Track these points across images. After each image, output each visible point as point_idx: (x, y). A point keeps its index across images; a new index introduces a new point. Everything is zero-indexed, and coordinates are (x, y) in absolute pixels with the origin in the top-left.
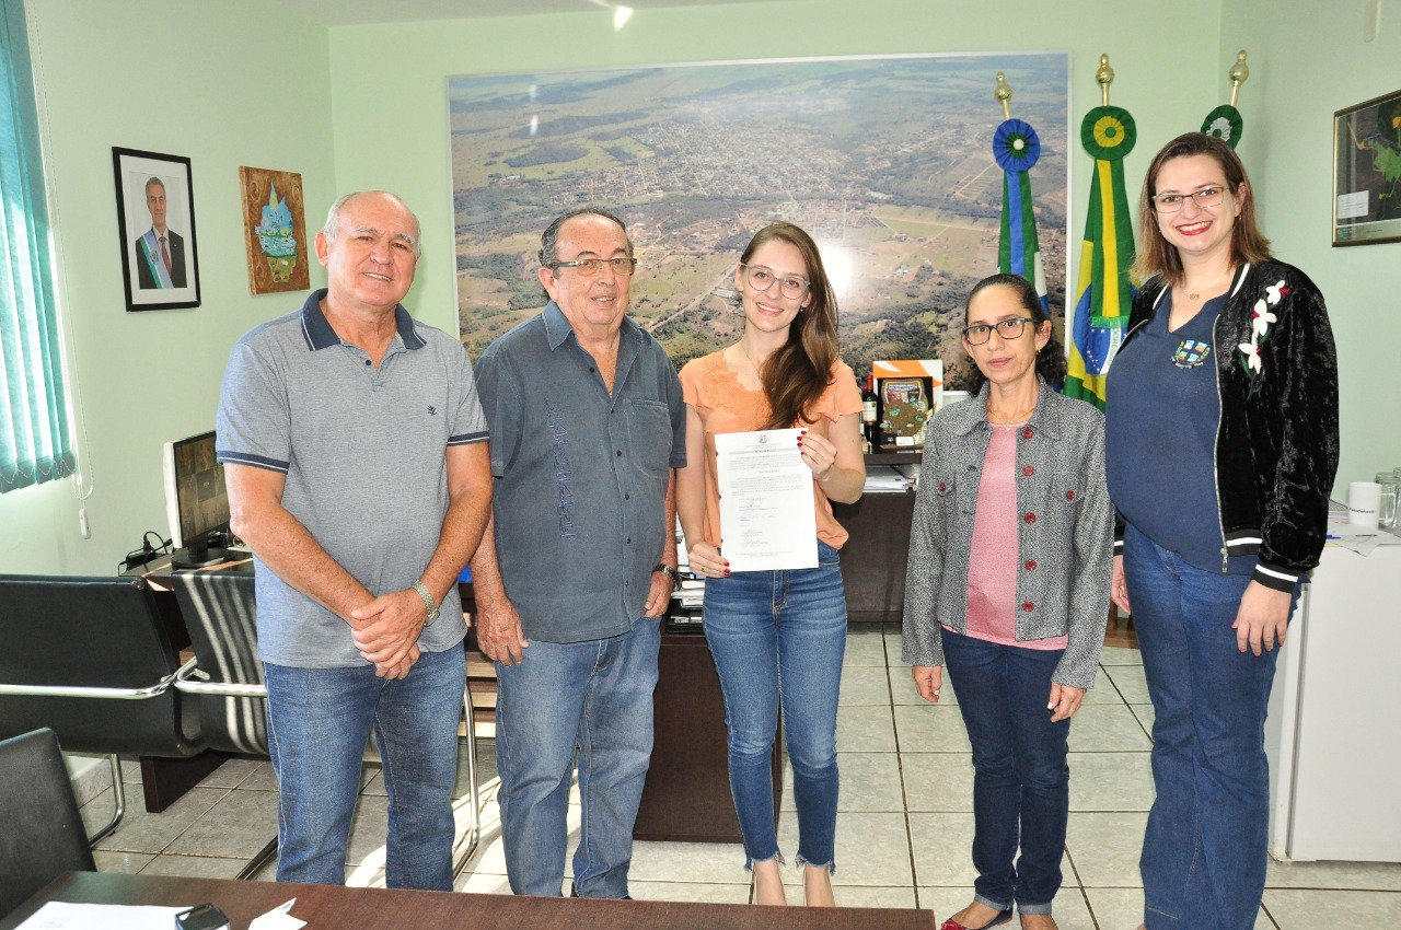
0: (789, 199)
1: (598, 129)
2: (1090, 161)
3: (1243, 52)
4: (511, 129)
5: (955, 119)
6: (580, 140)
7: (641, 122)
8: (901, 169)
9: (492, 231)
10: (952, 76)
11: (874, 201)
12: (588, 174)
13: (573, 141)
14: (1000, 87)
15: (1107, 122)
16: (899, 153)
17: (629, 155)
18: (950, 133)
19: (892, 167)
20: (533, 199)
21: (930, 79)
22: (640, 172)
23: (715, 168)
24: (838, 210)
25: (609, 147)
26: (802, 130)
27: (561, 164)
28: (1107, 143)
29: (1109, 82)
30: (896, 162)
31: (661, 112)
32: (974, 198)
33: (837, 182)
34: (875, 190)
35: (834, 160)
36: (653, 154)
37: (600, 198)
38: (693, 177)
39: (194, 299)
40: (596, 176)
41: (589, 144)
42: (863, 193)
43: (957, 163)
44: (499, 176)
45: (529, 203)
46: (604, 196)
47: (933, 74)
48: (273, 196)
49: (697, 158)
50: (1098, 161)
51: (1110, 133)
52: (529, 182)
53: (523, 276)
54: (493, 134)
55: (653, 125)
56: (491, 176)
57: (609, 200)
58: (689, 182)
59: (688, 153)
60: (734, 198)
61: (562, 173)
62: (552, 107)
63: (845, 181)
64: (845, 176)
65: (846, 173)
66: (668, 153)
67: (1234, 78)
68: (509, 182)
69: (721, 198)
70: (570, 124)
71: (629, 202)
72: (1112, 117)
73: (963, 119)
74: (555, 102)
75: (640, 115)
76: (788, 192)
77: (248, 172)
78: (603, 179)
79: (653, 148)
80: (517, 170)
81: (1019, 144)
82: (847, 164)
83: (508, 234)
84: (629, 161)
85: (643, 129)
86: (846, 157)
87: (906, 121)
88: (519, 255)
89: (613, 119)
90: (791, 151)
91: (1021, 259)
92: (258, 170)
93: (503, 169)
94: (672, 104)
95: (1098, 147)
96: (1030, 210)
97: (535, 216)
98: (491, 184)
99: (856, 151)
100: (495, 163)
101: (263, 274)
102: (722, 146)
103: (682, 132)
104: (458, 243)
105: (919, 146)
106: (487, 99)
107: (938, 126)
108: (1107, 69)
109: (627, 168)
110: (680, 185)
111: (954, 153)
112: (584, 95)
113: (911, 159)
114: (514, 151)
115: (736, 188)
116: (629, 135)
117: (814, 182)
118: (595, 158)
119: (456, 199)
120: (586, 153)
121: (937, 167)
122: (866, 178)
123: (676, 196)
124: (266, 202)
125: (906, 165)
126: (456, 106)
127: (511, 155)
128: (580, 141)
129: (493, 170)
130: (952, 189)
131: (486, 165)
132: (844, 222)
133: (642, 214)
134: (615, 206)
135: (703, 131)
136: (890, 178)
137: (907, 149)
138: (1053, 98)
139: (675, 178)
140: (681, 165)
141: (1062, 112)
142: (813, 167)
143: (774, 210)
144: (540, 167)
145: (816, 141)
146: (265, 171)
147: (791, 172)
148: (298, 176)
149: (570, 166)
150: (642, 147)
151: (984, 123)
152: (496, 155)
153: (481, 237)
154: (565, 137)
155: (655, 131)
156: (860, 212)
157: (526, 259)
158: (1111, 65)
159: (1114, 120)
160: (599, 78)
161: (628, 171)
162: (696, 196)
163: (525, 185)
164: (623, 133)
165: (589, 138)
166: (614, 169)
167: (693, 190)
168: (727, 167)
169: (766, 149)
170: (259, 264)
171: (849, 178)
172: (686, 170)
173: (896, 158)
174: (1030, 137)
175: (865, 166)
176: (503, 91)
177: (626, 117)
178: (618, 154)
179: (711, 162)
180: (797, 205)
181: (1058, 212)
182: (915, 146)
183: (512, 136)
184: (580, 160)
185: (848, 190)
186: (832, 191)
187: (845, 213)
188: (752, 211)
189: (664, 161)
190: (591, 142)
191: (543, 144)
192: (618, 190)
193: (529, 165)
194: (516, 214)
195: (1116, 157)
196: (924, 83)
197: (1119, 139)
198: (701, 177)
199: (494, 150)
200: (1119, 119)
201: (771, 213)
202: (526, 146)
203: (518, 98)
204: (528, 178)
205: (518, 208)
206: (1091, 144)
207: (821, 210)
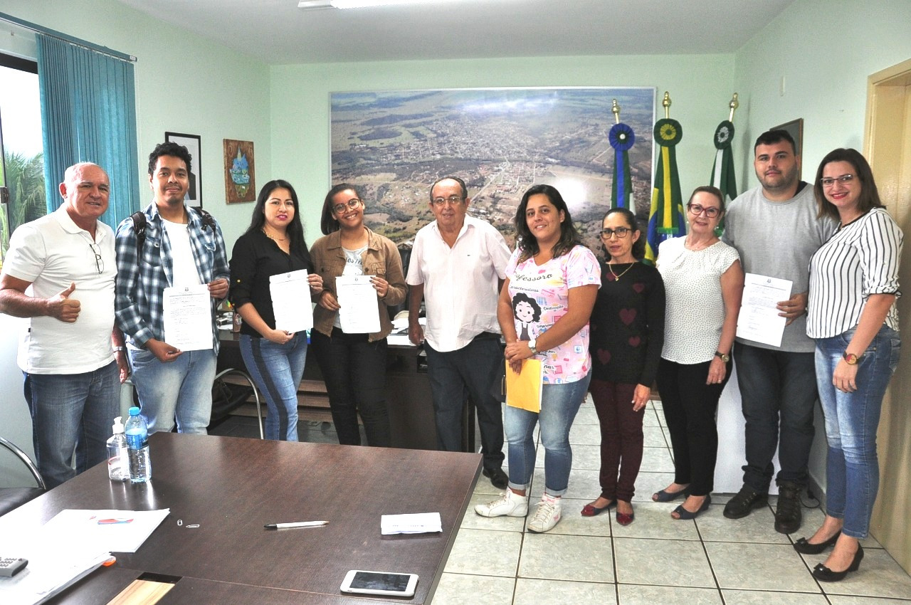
0: (505, 161)
1: (407, 122)
2: (659, 146)
3: (736, 94)
4: (362, 121)
5: (594, 121)
6: (397, 127)
7: (430, 119)
8: (565, 147)
9: (350, 173)
10: (593, 99)
11: (550, 163)
12: (401, 145)
13: (394, 128)
14: (614, 107)
15: (667, 127)
16: (564, 138)
17: (422, 136)
18: (591, 129)
19: (561, 146)
20: (372, 157)
21: (581, 100)
22: (428, 145)
23: (467, 144)
24: (531, 168)
25: (413, 131)
26: (513, 125)
27: (388, 139)
28: (667, 138)
29: (669, 106)
30: (562, 143)
31: (440, 113)
32: (603, 163)
33: (530, 152)
34: (551, 157)
35: (530, 141)
36: (435, 135)
37: (407, 158)
38: (456, 148)
39: (199, 206)
40: (405, 146)
41: (402, 130)
42: (544, 159)
43: (594, 145)
44: (355, 145)
45: (370, 159)
46: (409, 157)
47: (583, 98)
48: (239, 154)
49: (458, 138)
50: (663, 147)
51: (669, 132)
52: (371, 148)
53: (366, 197)
54: (353, 123)
55: (436, 120)
56: (351, 145)
57: (411, 159)
58: (453, 151)
59: (454, 135)
60: (477, 160)
61: (388, 144)
62: (382, 110)
63: (535, 152)
64: (535, 150)
65: (536, 148)
66: (443, 135)
67: (731, 107)
68: (360, 148)
69: (470, 160)
70: (393, 119)
71: (422, 160)
72: (670, 124)
73: (598, 122)
74: (385, 107)
75: (429, 115)
76: (505, 157)
77: (227, 142)
78: (409, 148)
79: (435, 132)
80: (365, 142)
81: (622, 137)
82: (537, 143)
83: (359, 175)
84: (423, 139)
85: (430, 123)
86: (536, 140)
87: (568, 122)
88: (364, 186)
89: (415, 117)
90: (507, 136)
91: (623, 196)
92: (232, 141)
93: (357, 141)
94: (446, 110)
95: (662, 139)
96: (629, 169)
97: (373, 166)
98: (351, 149)
99: (540, 137)
100: (353, 138)
101: (233, 194)
102: (471, 132)
103: (451, 124)
104: (333, 179)
105: (575, 135)
106: (349, 105)
107: (585, 125)
108: (669, 100)
109: (422, 142)
110: (449, 152)
111: (593, 139)
112: (401, 104)
113: (570, 141)
114: (363, 132)
115: (478, 154)
116: (423, 125)
117: (519, 152)
118: (405, 137)
119: (332, 156)
120: (401, 134)
121: (584, 146)
122: (546, 151)
123: (447, 158)
124: (235, 157)
125: (567, 145)
126: (334, 108)
127: (363, 134)
129: (352, 141)
130: (591, 158)
131: (349, 139)
132: (534, 174)
133: (429, 167)
134: (415, 162)
135: (462, 124)
136: (559, 151)
137: (568, 137)
138: (646, 112)
139: (446, 148)
140: (450, 142)
141: (650, 119)
142: (519, 145)
143: (498, 166)
144: (377, 140)
145: (521, 131)
146: (236, 141)
147: (507, 147)
148: (252, 143)
149: (392, 141)
150: (430, 131)
151: (609, 124)
152: (354, 134)
153: (345, 176)
154: (391, 125)
155: (437, 124)
156: (543, 169)
157: (368, 188)
158: (670, 98)
159: (671, 126)
160: (408, 95)
161: (422, 144)
162: (457, 158)
163: (368, 150)
164: (420, 124)
165: (402, 126)
166: (415, 144)
167: (456, 155)
168: (474, 144)
169: (494, 135)
170: (231, 188)
171: (537, 151)
172: (453, 144)
173: (562, 141)
174: (629, 133)
175: (545, 145)
176: (358, 101)
177: (422, 116)
178: (417, 135)
179: (465, 140)
180: (510, 164)
181: (648, 172)
182: (572, 135)
183: (363, 124)
184: (397, 138)
185: (536, 157)
186: (528, 157)
187: (534, 169)
188: (486, 167)
189: (441, 139)
190: (403, 128)
191: (379, 129)
192: (416, 153)
193: (371, 140)
194: (363, 165)
195: (671, 145)
196: (577, 102)
197: (673, 136)
198: (460, 148)
199: (353, 131)
200: (673, 125)
201: (496, 168)
202: (370, 130)
203: (366, 105)
204: (370, 146)
205: (365, 162)
206: (659, 139)
207: (522, 167)
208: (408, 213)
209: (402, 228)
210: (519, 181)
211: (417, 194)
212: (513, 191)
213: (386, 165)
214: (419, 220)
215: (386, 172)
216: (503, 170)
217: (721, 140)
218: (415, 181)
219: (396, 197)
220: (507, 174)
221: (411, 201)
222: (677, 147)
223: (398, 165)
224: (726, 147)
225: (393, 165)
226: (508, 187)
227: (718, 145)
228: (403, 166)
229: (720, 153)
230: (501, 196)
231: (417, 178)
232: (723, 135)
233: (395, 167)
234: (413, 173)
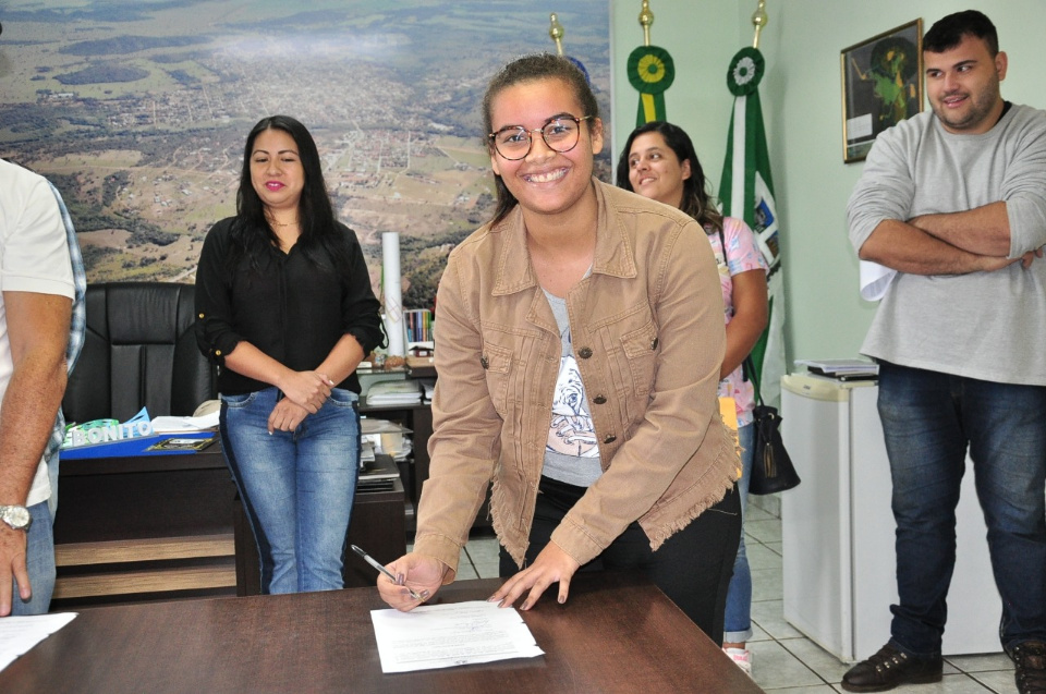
0: (355, 129)
1: (159, 51)
2: (635, 94)
4: (61, 44)
6: (139, 60)
7: (203, 46)
8: (461, 102)
9: (42, 150)
10: (506, 17)
11: (437, 132)
12: (149, 96)
13: (132, 61)
14: (553, 27)
15: (649, 60)
16: (458, 87)
17: (192, 79)
19: (453, 101)
20: (88, 118)
21: (486, 19)
22: (204, 96)
23: (282, 96)
24: (402, 140)
25: (172, 69)
27: (120, 84)
28: (650, 79)
29: (650, 24)
30: (456, 95)
31: (226, 37)
33: (402, 113)
34: (437, 121)
35: (398, 92)
36: (218, 79)
37: (162, 121)
38: (260, 104)
40: (158, 99)
41: (150, 66)
42: (426, 124)
44: (48, 93)
45: (84, 123)
46: (168, 120)
47: (490, 14)
49: (263, 86)
50: (644, 95)
51: (652, 70)
52: (84, 100)
53: (79, 198)
54: (40, 46)
55: (216, 50)
56: (39, 92)
57: (172, 124)
58: (256, 109)
59: (254, 80)
61: (121, 94)
62: (107, 24)
63: (408, 113)
64: (408, 108)
65: (410, 105)
66: (233, 79)
67: (755, 24)
68: (61, 100)
70: (128, 44)
71: (194, 126)
72: (654, 55)
74: (112, 19)
75: (202, 39)
76: (354, 122)
78: (165, 101)
79: (218, 73)
80: (70, 88)
82: (410, 97)
83: (62, 153)
84: (193, 85)
85: (206, 54)
86: (409, 90)
87: (464, 57)
88: (74, 176)
89: (174, 42)
90: (357, 82)
93: (54, 86)
94: (235, 31)
95: (642, 82)
97: (92, 136)
98: (40, 100)
99: (418, 84)
100: (43, 78)
102: (288, 75)
103: (248, 59)
105: (477, 81)
106: (31, 10)
107: (493, 63)
108: (647, 11)
109: (191, 92)
112: (143, 14)
113: (470, 93)
114: (66, 66)
115: (303, 116)
116: (192, 59)
117: (379, 113)
118: (156, 81)
120: (145, 75)
122: (428, 111)
123: (243, 122)
125: (465, 99)
127: (62, 72)
128: (139, 62)
129: (40, 85)
131: (34, 79)
132: (408, 152)
133: (207, 139)
134: (179, 130)
136: (451, 111)
137: (466, 84)
138: (597, 41)
139: (241, 104)
140: (248, 92)
141: (605, 53)
142: (378, 98)
143: (341, 139)
144: (96, 86)
145: (380, 73)
147: (357, 102)
149: (129, 87)
150: (206, 71)
152: (45, 70)
153: (29, 155)
154: (126, 56)
155: (219, 57)
156: (423, 143)
157: (82, 181)
158: (651, 9)
159: (656, 58)
161: (192, 96)
163: (79, 104)
164: (187, 57)
165: (150, 59)
166: (177, 93)
168: (294, 96)
169: (332, 79)
171: (412, 110)
172: (254, 96)
173: (456, 92)
175: (427, 99)
177: (187, 40)
178: (180, 77)
179: (277, 90)
180: (362, 134)
182: (473, 81)
183: (62, 51)
184: (141, 81)
185: (411, 121)
186: (396, 122)
187: (409, 143)
189: (230, 87)
190: (152, 63)
191: (97, 62)
192: (182, 113)
193: (83, 83)
194: (69, 133)
195: (657, 91)
196: (480, 22)
197: (659, 76)
198: (267, 104)
199: (42, 65)
200: (659, 57)
201: (338, 142)
202: (80, 63)
203: (70, 11)
204: (81, 96)
205: (72, 128)
206: (635, 79)
207: (385, 140)
208: (168, 229)
209: (158, 257)
210: (383, 166)
211: (186, 191)
212: (371, 183)
213: (120, 134)
214: (193, 241)
215: (120, 148)
216: (352, 145)
217: (740, 81)
218: (182, 167)
219: (143, 198)
220: (358, 152)
221: (175, 205)
222: (668, 94)
223: (144, 134)
224: (750, 92)
225: (135, 135)
226: (363, 177)
227: (735, 90)
228: (155, 138)
229: (741, 103)
230: (349, 192)
231: (186, 160)
232: (743, 72)
233: (139, 138)
234: (177, 151)
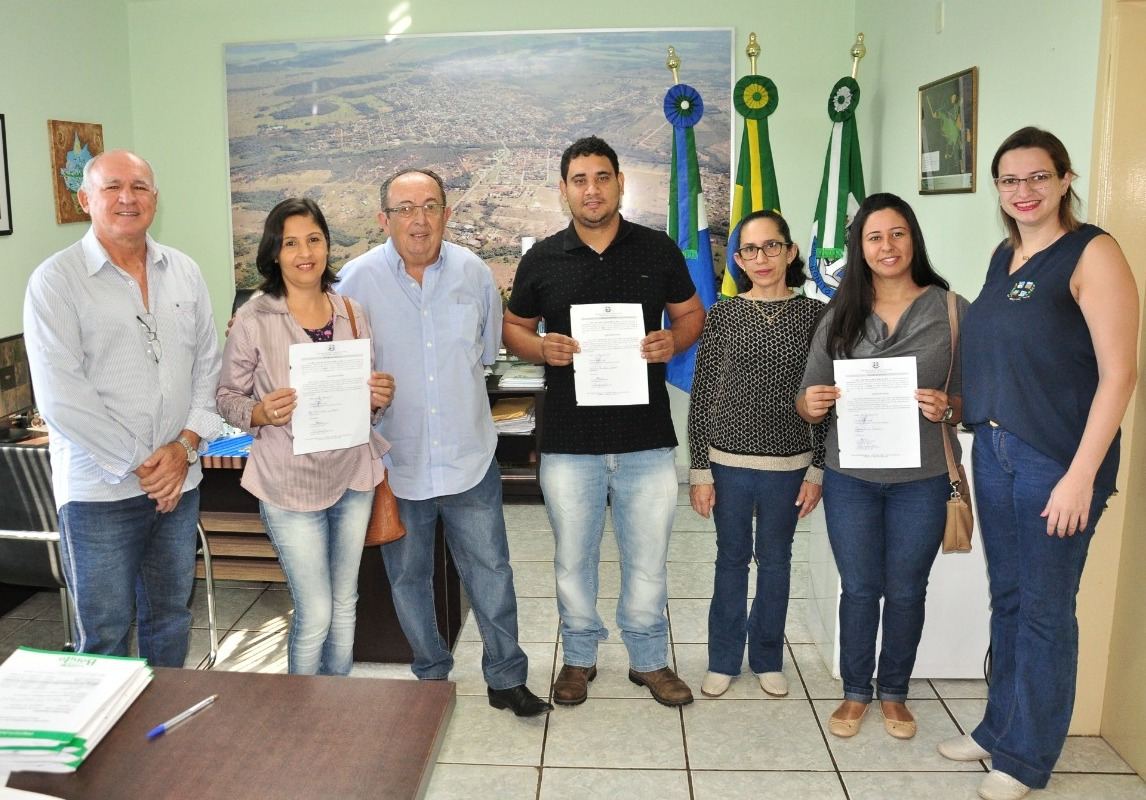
0: (503, 148)
1: (347, 88)
2: (741, 119)
3: (861, 34)
4: (276, 88)
5: (640, 83)
7: (382, 83)
8: (595, 123)
9: (260, 172)
10: (637, 48)
12: (338, 125)
13: (325, 99)
14: (670, 58)
15: (754, 88)
16: (593, 110)
17: (372, 110)
18: (634, 94)
19: (587, 122)
20: (294, 145)
21: (618, 50)
22: (381, 124)
23: (442, 121)
24: (543, 157)
25: (356, 103)
26: (512, 90)
27: (316, 117)
28: (754, 105)
29: (756, 56)
30: (590, 117)
31: (399, 74)
32: (654, 148)
33: (541, 133)
35: (539, 115)
36: (392, 109)
37: (348, 145)
38: (424, 128)
39: (8, 229)
40: (345, 127)
41: (339, 101)
42: (563, 143)
43: (640, 119)
44: (265, 126)
45: (290, 149)
46: (352, 144)
47: (622, 45)
48: (77, 143)
49: (428, 113)
50: (748, 120)
51: (757, 97)
52: (290, 131)
54: (261, 91)
55: (392, 85)
56: (259, 127)
57: (355, 147)
58: (421, 132)
59: (420, 108)
60: (457, 146)
61: (317, 125)
62: (305, 70)
63: (549, 133)
64: (548, 129)
65: (550, 126)
66: (404, 108)
67: (854, 55)
68: (274, 131)
69: (447, 146)
70: (324, 85)
71: (372, 148)
72: (758, 84)
73: (647, 83)
74: (312, 66)
75: (381, 77)
76: (502, 142)
77: (54, 125)
78: (350, 129)
79: (391, 104)
80: (281, 121)
81: (685, 105)
82: (550, 119)
83: (273, 174)
84: (372, 115)
85: (383, 89)
86: (549, 113)
87: (599, 84)
88: (282, 192)
89: (359, 80)
90: (504, 108)
91: (686, 200)
92: (63, 123)
93: (270, 121)
94: (407, 69)
95: (747, 108)
96: (695, 157)
97: (295, 160)
98: (260, 133)
99: (558, 108)
100: (262, 116)
101: (68, 208)
102: (448, 103)
103: (416, 91)
104: (232, 182)
105: (610, 104)
106: (255, 63)
107: (625, 88)
108: (756, 45)
109: (370, 121)
110: (413, 135)
111: (638, 110)
112: (335, 60)
113: (603, 115)
114: (278, 105)
115: (459, 137)
116: (372, 94)
117: (523, 133)
118: (344, 112)
119: (231, 145)
120: (336, 108)
121: (624, 122)
122: (566, 131)
123: (411, 144)
124: (70, 148)
125: (598, 120)
126: (231, 69)
127: (276, 110)
128: (331, 98)
129: (260, 121)
130: (636, 141)
131: (256, 117)
132: (548, 167)
133: (382, 159)
134: (360, 152)
135: (432, 91)
137: (600, 107)
138: (721, 67)
139: (410, 129)
140: (415, 119)
141: (726, 78)
142: (523, 120)
143: (491, 156)
144: (300, 119)
145: (525, 99)
146: (70, 123)
147: (505, 125)
148: (99, 127)
149: (323, 119)
150: (382, 103)
151: (663, 86)
152: (263, 109)
153: (251, 176)
154: (320, 94)
155: (393, 91)
158: (757, 42)
159: (760, 87)
160: (347, 46)
161: (371, 124)
162: (426, 144)
163: (287, 134)
164: (368, 92)
165: (340, 96)
166: (360, 122)
167: (424, 139)
168: (452, 121)
169: (483, 106)
170: (64, 199)
171: (552, 130)
172: (419, 123)
173: (591, 114)
174: (695, 99)
175: (564, 120)
176: (269, 56)
177: (370, 79)
178: (362, 109)
179: (439, 116)
180: (509, 152)
181: (723, 160)
182: (606, 104)
183: (276, 94)
184: (333, 114)
185: (551, 140)
186: (538, 141)
187: (548, 159)
188: (471, 157)
189: (401, 115)
190: (341, 99)
191: (301, 100)
192: (363, 138)
193: (290, 117)
194: (280, 158)
195: (762, 116)
196: (614, 53)
197: (764, 102)
198: (430, 128)
199: (263, 105)
200: (764, 86)
201: (488, 159)
202: (288, 102)
203: (282, 62)
204: (289, 128)
205: (282, 153)
206: (741, 106)
207: (529, 156)
208: (351, 233)
209: (343, 256)
210: (525, 179)
211: (365, 202)
212: (516, 194)
213: (316, 157)
214: (370, 243)
215: (316, 168)
216: (499, 161)
217: (839, 108)
218: (362, 182)
219: (332, 208)
220: (505, 167)
221: (357, 213)
222: (771, 119)
223: (334, 156)
224: (847, 119)
225: (327, 157)
226: (507, 188)
227: (834, 116)
228: (342, 159)
229: (839, 128)
230: (497, 202)
231: (365, 177)
232: (841, 100)
233: (330, 160)
234: (359, 170)
